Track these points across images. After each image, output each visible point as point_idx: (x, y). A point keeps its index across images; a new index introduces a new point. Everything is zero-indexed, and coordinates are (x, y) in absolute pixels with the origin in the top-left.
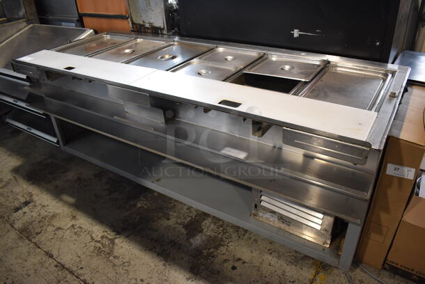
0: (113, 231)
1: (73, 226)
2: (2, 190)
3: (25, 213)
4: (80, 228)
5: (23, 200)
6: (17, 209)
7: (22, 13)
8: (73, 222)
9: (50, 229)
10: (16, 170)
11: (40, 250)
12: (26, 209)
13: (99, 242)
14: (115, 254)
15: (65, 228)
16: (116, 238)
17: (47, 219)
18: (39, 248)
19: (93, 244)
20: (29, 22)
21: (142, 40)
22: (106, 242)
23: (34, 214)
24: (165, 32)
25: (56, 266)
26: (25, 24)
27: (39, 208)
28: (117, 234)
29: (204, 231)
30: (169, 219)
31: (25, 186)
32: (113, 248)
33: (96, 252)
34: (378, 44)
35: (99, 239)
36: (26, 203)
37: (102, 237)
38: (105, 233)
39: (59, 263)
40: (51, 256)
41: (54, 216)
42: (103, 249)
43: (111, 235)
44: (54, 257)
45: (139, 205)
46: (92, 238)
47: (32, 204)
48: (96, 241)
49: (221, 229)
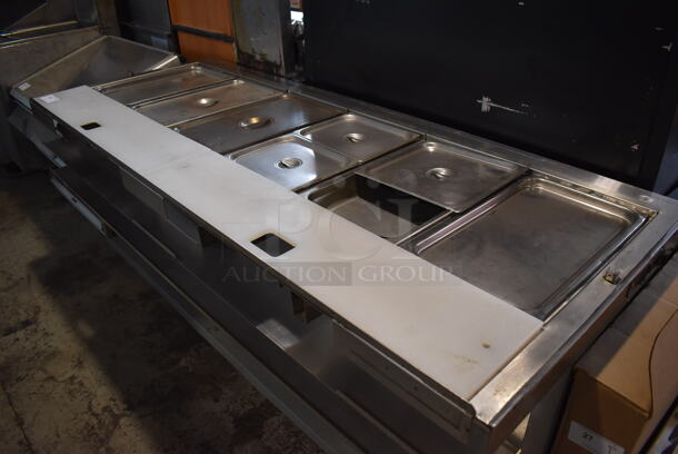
0: (124, 402)
1: (73, 378)
2: (4, 294)
3: (18, 339)
4: (81, 384)
5: (23, 317)
6: (10, 331)
7: (94, 16)
8: (75, 372)
9: (40, 375)
10: (35, 265)
11: (10, 408)
12: (20, 334)
13: (96, 415)
14: (111, 444)
15: (60, 379)
16: (123, 415)
17: (42, 358)
18: (11, 404)
19: (86, 417)
20: (103, 31)
21: (241, 82)
22: (107, 418)
23: (28, 345)
24: (282, 72)
25: (20, 443)
26: (97, 33)
27: (39, 335)
28: (128, 409)
29: (265, 436)
30: (216, 400)
31: (36, 295)
32: (112, 432)
33: (85, 432)
34: (636, 147)
35: (98, 410)
36: (26, 324)
37: (105, 409)
38: (112, 403)
39: (27, 439)
40: (21, 424)
41: (54, 354)
42: (97, 431)
43: (119, 407)
44: (25, 426)
45: (183, 363)
46: (90, 408)
47: (33, 326)
48: (93, 414)
49: (293, 440)
